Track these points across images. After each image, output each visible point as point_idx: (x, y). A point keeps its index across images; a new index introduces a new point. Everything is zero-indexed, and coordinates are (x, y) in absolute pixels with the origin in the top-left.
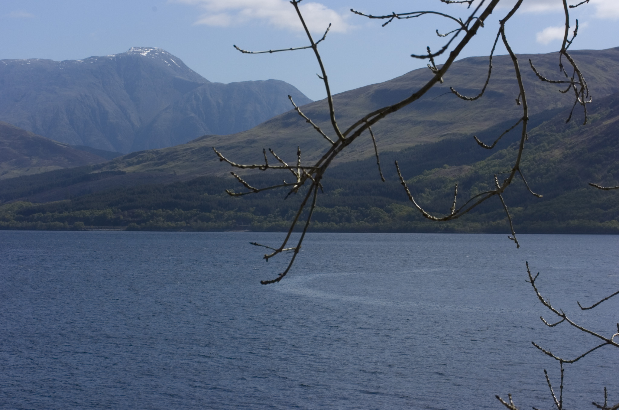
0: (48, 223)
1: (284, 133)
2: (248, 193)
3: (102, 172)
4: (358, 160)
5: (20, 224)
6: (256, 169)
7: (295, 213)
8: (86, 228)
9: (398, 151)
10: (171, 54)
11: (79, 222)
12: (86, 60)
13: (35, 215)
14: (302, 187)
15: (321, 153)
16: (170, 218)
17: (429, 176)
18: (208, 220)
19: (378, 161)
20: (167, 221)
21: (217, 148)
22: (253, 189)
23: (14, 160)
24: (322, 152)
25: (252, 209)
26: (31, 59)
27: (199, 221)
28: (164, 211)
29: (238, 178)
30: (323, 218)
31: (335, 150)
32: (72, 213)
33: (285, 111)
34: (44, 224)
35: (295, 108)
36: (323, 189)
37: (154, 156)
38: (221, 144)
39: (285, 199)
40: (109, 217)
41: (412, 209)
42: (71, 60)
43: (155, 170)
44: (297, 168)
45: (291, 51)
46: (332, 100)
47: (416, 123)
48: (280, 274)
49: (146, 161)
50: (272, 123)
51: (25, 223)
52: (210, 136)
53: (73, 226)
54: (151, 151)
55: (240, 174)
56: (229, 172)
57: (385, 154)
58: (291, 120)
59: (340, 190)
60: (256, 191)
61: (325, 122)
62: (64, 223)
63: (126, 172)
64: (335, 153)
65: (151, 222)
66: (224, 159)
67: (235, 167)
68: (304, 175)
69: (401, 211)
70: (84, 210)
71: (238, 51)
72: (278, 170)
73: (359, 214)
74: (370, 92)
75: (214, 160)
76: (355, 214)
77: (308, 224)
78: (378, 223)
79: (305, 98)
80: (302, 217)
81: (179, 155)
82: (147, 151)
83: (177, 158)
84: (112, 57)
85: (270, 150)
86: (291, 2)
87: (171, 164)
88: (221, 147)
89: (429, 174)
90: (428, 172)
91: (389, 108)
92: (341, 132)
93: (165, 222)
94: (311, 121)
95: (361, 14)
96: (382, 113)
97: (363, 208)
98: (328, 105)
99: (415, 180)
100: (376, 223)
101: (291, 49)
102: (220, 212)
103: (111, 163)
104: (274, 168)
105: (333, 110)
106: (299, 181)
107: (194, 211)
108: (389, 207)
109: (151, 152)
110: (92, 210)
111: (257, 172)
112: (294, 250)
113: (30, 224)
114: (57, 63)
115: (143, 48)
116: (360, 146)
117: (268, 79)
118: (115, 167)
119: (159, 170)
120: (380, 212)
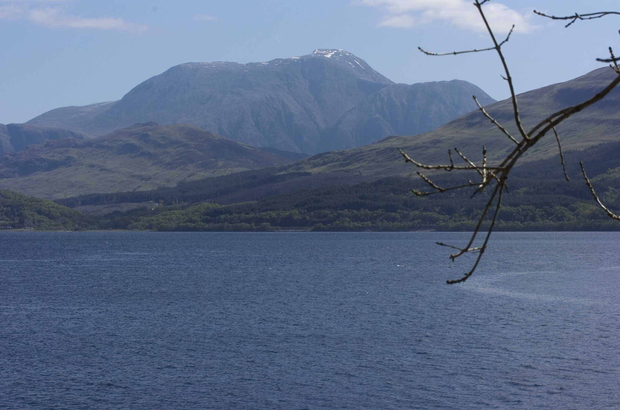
0: (235, 224)
1: (468, 133)
2: (434, 193)
3: (288, 174)
4: (542, 159)
5: (206, 226)
6: (441, 169)
7: (481, 212)
8: (273, 229)
9: (582, 150)
10: (355, 56)
11: (265, 223)
12: (270, 62)
13: (222, 216)
14: (487, 187)
15: (505, 153)
16: (356, 218)
17: (613, 174)
18: (394, 220)
19: (562, 161)
20: (353, 222)
21: (403, 149)
22: (439, 189)
23: (200, 162)
24: (507, 152)
25: (437, 209)
26: (216, 62)
27: (384, 221)
28: (350, 212)
29: (424, 178)
30: (507, 217)
31: (520, 150)
32: (258, 214)
33: (470, 111)
34: (231, 225)
35: (479, 108)
36: (508, 189)
37: (340, 157)
38: (406, 145)
39: (470, 199)
40: (295, 218)
41: (596, 207)
42: (256, 63)
43: (340, 171)
44: (483, 168)
45: (475, 52)
46: (516, 101)
47: (599, 122)
48: (466, 274)
49: (331, 162)
50: (456, 123)
51: (212, 225)
52: (395, 137)
53: (259, 227)
54: (337, 151)
55: (425, 174)
56: (415, 172)
57: (569, 152)
58: (475, 120)
59: (524, 189)
60: (441, 191)
61: (509, 122)
62: (250, 224)
63: (312, 173)
64: (520, 154)
65: (337, 222)
66: (410, 160)
67: (420, 168)
68: (490, 175)
69: (585, 210)
70: (270, 211)
71: (423, 53)
72: (462, 170)
73: (544, 213)
74: (553, 92)
75: (399, 161)
76: (540, 213)
77: (493, 224)
78: (562, 222)
79: (489, 98)
80: (487, 216)
81: (364, 156)
82: (333, 152)
83: (362, 159)
84: (296, 59)
85: (456, 149)
86: (475, 4)
87: (357, 165)
88: (406, 148)
89: (612, 173)
90: (611, 171)
91: (573, 109)
92: (526, 131)
93: (351, 222)
94: (495, 121)
95: (544, 15)
96: (566, 113)
97: (548, 207)
98: (512, 105)
99: (599, 179)
100: (560, 222)
101: (475, 51)
102: (405, 212)
103: (297, 164)
104: (459, 169)
105: (518, 111)
106: (485, 180)
107: (380, 211)
108: (574, 205)
109: (337, 153)
110: (278, 211)
111: (443, 172)
112: (479, 250)
113: (217, 225)
114: (242, 66)
115: (327, 49)
116: (544, 145)
117: (452, 80)
118: (301, 168)
119: (344, 170)
120: (564, 211)
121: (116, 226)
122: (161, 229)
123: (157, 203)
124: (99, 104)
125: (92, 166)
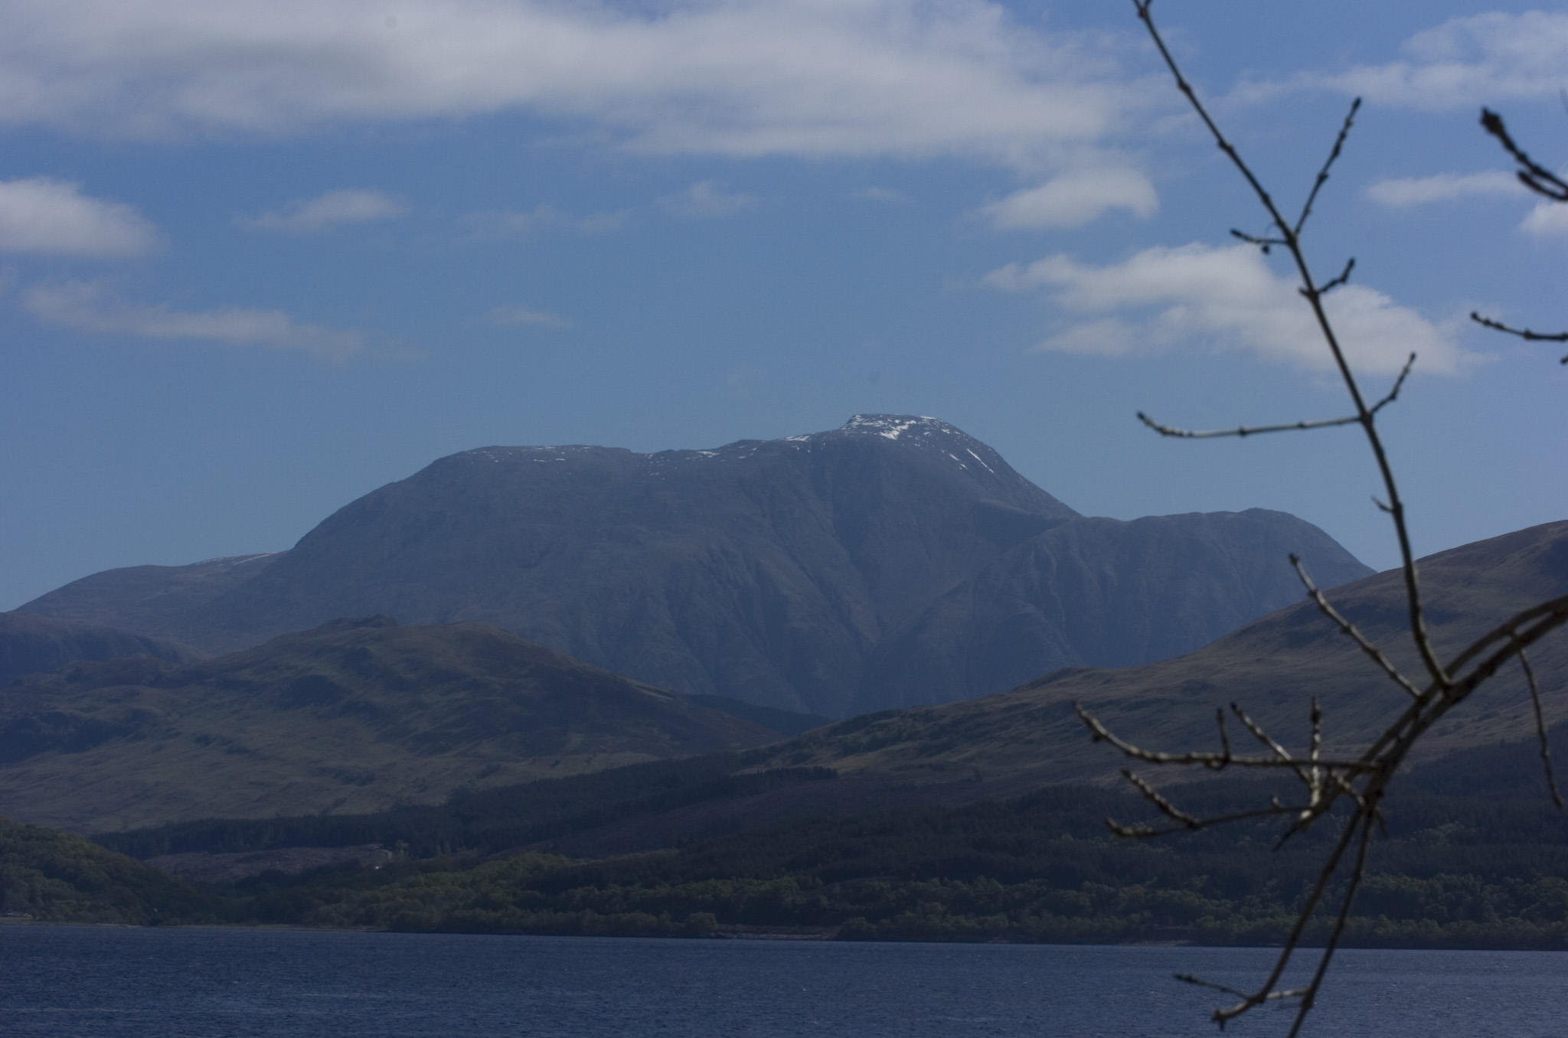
0: (612, 916)
3: (768, 773)
5: (531, 919)
6: (1195, 765)
8: (723, 931)
10: (967, 436)
11: (700, 915)
13: (576, 891)
16: (962, 905)
18: (1073, 910)
19: (1544, 750)
20: (954, 913)
21: (1086, 706)
22: (1184, 819)
23: (516, 734)
25: (1199, 882)
26: (568, 446)
27: (1045, 913)
28: (945, 885)
29: (1142, 788)
31: (1421, 714)
32: (681, 886)
34: (602, 918)
35: (1308, 592)
36: (1386, 827)
37: (920, 726)
39: (1275, 852)
40: (788, 899)
42: (681, 451)
43: (920, 767)
44: (1313, 763)
49: (894, 741)
50: (1257, 633)
51: (547, 916)
52: (1079, 672)
53: (684, 925)
54: (911, 711)
58: (1308, 628)
59: (1450, 827)
60: (1191, 825)
61: (1393, 634)
62: (657, 916)
63: (840, 772)
64: (1421, 727)
66: (1106, 737)
67: (1135, 760)
68: (1331, 784)
70: (717, 879)
71: (1150, 429)
73: (1506, 896)
76: (1495, 896)
77: (1341, 924)
79: (1352, 562)
80: (1323, 905)
81: (988, 725)
82: (898, 712)
83: (981, 734)
84: (799, 443)
85: (1234, 707)
86: (1303, 292)
87: (969, 750)
88: (1102, 703)
92: (1441, 663)
93: (948, 916)
94: (1354, 630)
95: (1499, 327)
97: (1517, 879)
98: (1405, 588)
101: (1301, 426)
102: (1106, 888)
103: (796, 745)
104: (1246, 764)
105: (1419, 601)
106: (1316, 798)
107: (1032, 886)
109: (911, 716)
110: (740, 879)
111: (1198, 773)
112: (1299, 1000)
113: (561, 917)
114: (641, 458)
117: (1246, 508)
118: (806, 757)
119: (930, 766)
121: (271, 915)
122: (400, 926)
123: (390, 850)
124: (227, 561)
125: (204, 740)
